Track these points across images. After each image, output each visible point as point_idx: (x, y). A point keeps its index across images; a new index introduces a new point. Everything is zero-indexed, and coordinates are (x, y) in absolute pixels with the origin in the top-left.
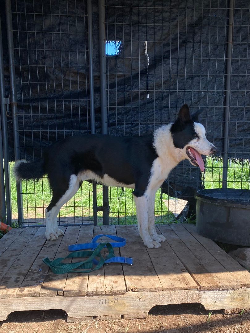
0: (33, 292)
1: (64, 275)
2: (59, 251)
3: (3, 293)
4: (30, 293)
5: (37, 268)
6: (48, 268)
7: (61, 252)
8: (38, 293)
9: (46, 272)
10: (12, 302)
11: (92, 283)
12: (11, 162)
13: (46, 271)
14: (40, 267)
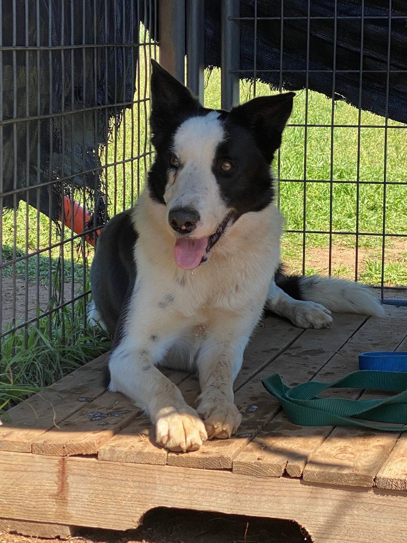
0: (214, 455)
1: (319, 429)
2: (327, 369)
3: (133, 448)
4: (207, 456)
5: (245, 403)
6: (278, 407)
7: (333, 373)
8: (229, 459)
9: (269, 416)
10: (154, 476)
11: (401, 458)
12: (211, 69)
13: (268, 413)
14: (253, 402)
